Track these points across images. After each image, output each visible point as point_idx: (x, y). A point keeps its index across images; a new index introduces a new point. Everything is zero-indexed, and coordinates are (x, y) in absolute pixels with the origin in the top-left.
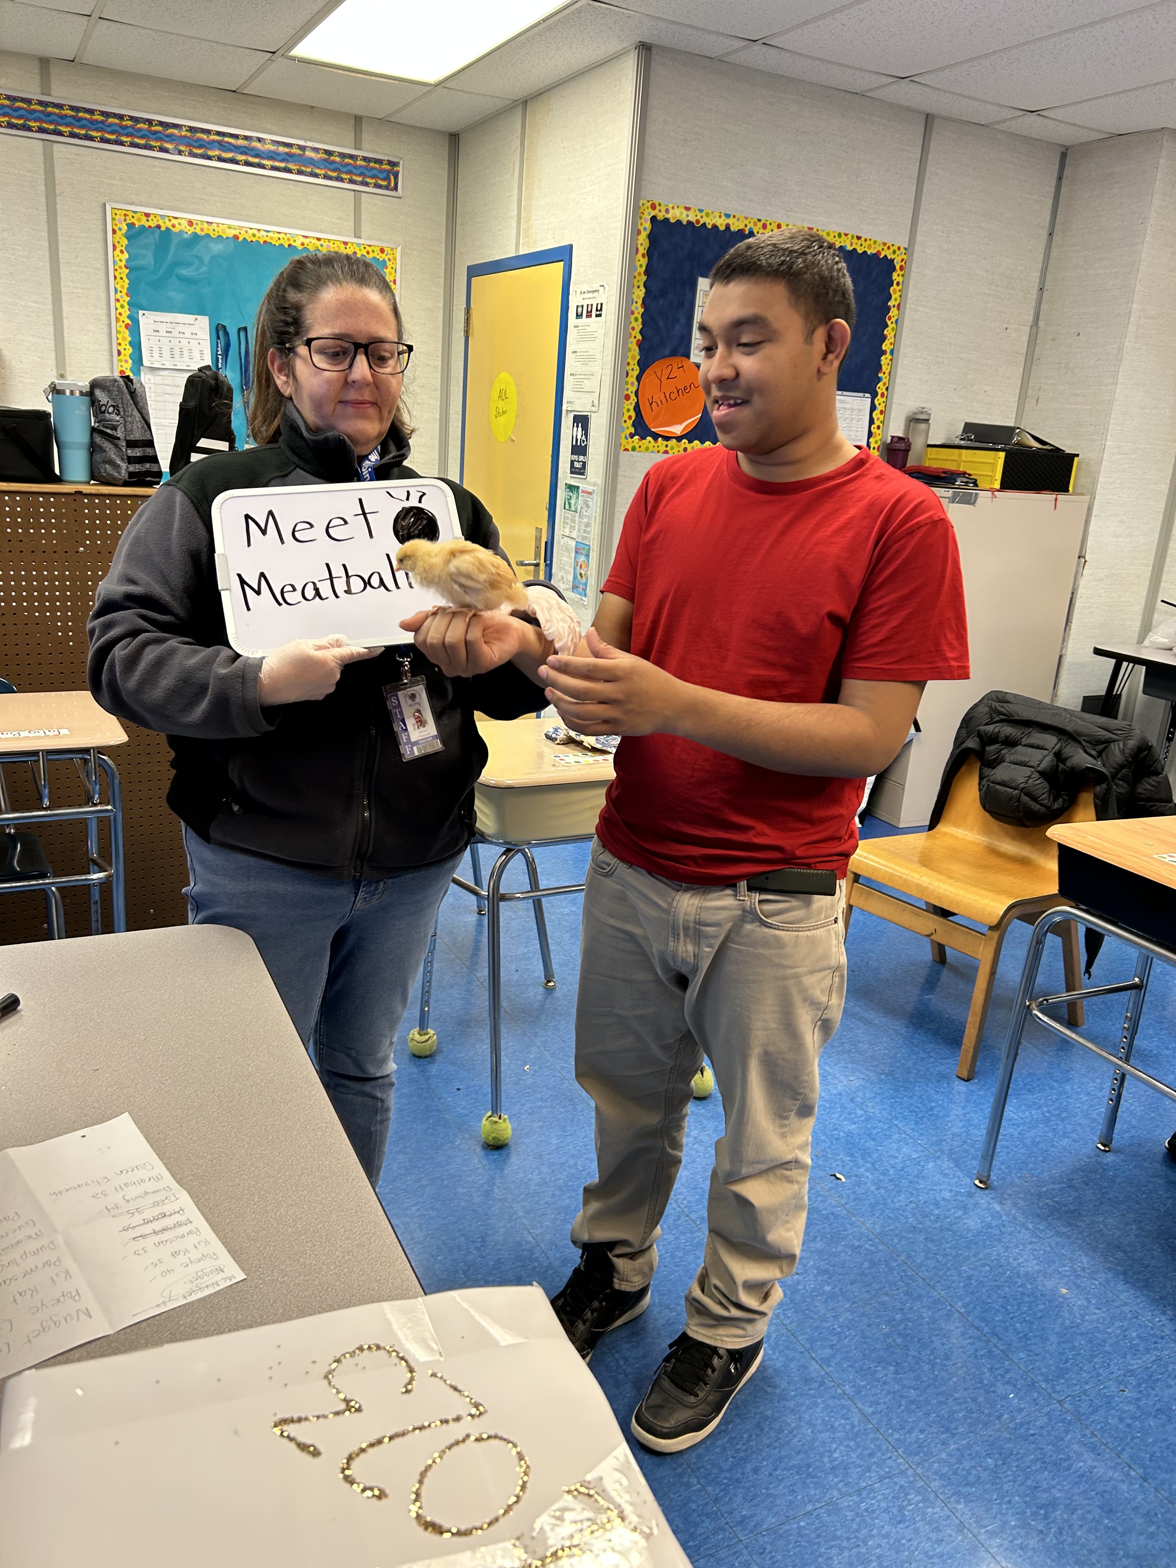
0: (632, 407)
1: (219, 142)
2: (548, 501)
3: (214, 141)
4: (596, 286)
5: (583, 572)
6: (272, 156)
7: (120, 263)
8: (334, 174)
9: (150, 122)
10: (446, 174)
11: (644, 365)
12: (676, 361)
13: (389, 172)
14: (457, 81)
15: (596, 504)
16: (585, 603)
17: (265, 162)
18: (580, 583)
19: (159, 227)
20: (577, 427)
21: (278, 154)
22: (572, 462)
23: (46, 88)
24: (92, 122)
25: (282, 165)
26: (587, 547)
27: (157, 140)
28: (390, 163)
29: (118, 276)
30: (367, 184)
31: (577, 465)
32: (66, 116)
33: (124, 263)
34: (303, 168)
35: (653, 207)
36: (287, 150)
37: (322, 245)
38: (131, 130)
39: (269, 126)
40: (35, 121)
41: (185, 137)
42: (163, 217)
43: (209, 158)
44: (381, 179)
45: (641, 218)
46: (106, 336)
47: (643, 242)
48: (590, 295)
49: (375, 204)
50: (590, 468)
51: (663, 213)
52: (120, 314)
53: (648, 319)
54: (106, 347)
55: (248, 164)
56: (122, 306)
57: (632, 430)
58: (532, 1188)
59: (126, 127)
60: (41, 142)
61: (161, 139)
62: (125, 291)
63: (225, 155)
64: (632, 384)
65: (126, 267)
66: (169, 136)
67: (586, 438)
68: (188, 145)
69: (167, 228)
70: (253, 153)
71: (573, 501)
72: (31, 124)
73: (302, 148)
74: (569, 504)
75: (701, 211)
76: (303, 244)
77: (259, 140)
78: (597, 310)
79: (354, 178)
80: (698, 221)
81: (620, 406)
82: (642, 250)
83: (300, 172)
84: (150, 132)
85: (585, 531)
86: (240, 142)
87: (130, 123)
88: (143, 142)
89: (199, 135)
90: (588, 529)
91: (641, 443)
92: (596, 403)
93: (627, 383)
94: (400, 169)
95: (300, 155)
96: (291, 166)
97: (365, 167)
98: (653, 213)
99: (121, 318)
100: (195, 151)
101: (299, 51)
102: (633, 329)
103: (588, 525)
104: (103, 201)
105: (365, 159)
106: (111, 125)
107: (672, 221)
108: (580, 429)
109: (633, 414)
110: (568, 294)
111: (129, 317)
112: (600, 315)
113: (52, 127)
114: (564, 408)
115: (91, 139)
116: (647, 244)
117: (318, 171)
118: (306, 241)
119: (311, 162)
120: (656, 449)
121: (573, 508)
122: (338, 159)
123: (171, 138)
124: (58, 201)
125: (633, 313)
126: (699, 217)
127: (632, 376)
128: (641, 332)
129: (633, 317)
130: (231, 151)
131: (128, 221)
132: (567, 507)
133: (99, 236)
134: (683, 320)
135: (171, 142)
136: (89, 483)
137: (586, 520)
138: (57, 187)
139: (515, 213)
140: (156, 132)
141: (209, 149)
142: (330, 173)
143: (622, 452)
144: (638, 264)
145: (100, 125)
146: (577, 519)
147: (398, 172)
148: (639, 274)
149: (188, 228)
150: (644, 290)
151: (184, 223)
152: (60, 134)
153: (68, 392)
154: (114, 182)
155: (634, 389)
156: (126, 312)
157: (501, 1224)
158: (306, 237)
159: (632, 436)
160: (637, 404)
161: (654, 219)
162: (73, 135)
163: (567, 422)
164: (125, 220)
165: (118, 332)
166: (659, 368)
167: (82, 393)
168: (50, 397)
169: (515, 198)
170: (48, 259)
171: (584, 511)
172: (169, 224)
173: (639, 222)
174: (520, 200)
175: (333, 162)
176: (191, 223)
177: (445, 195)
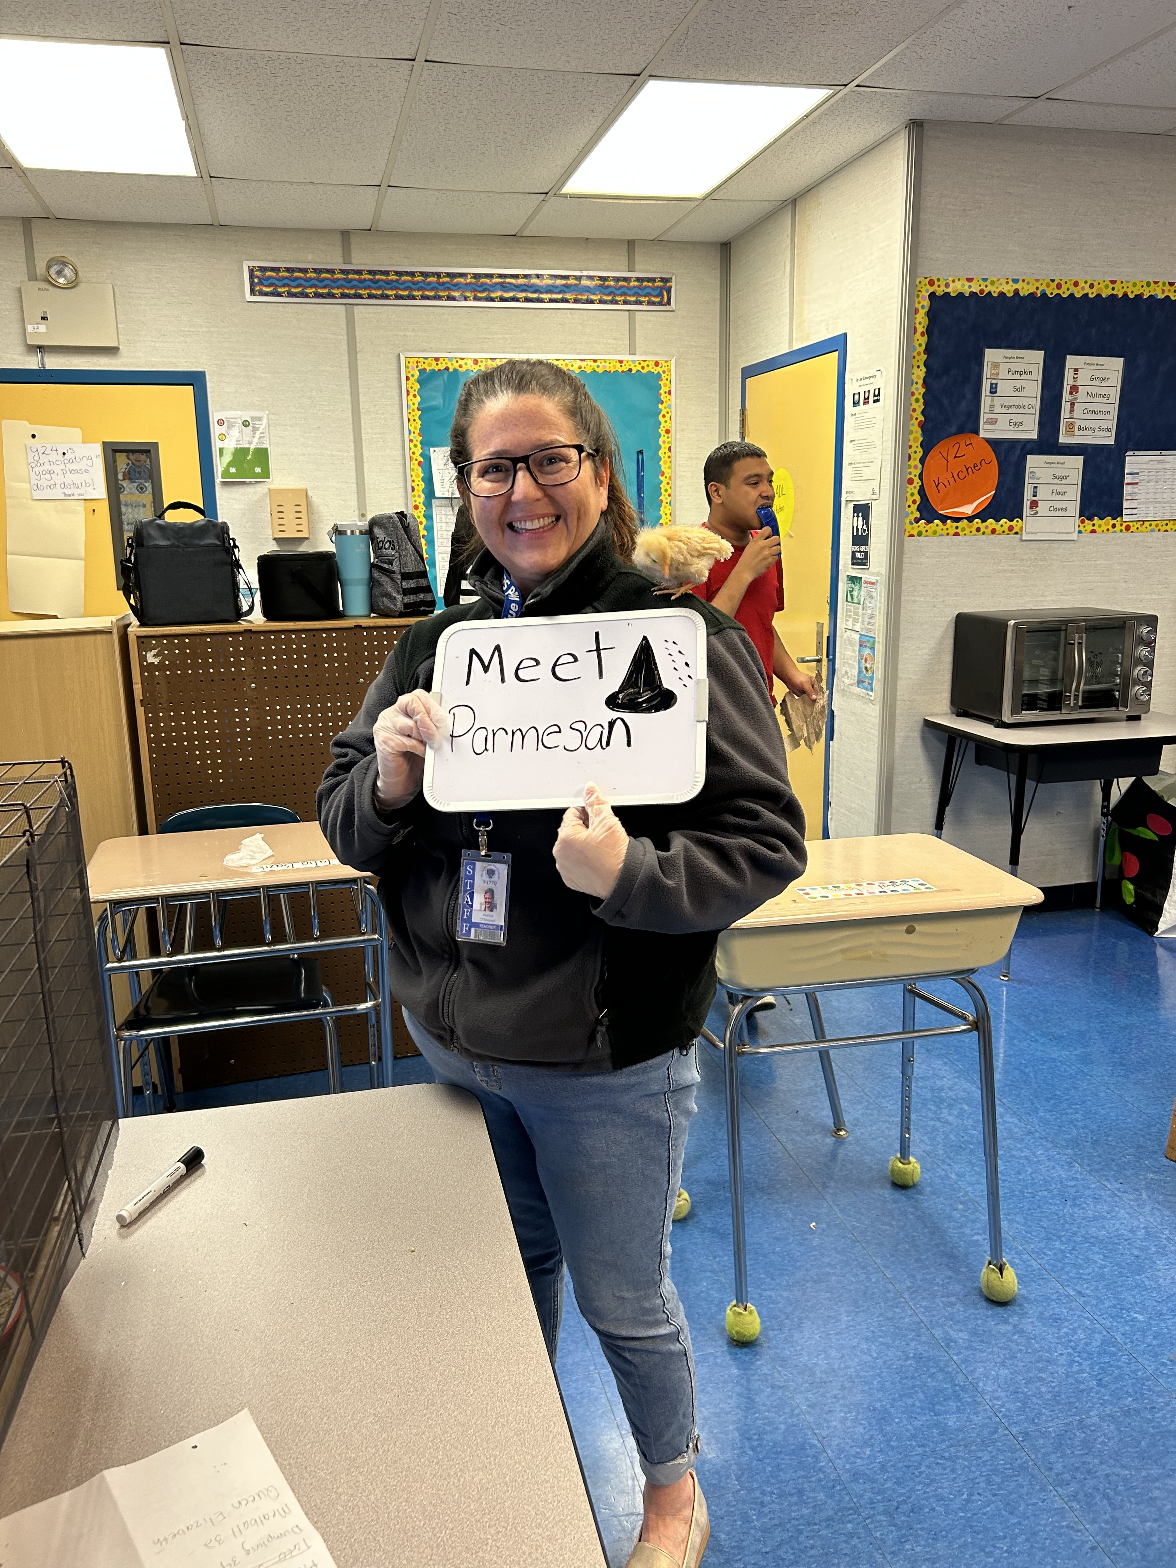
0: (916, 492)
1: (501, 284)
2: (829, 594)
3: (496, 284)
4: (872, 372)
5: (868, 666)
6: (550, 290)
7: (413, 407)
8: (609, 298)
9: (438, 275)
10: (719, 282)
11: (927, 446)
12: (963, 439)
13: (662, 288)
14: (725, 191)
15: (880, 595)
16: (872, 698)
17: (543, 296)
18: (865, 677)
19: (447, 369)
20: (858, 516)
21: (557, 287)
22: (853, 553)
23: (347, 259)
24: (388, 282)
25: (560, 296)
26: (872, 640)
27: (444, 290)
28: (662, 280)
29: (412, 419)
30: (640, 303)
31: (858, 555)
32: (365, 280)
33: (417, 405)
34: (579, 297)
35: (932, 283)
36: (564, 282)
37: (598, 366)
38: (422, 285)
39: (547, 263)
40: (338, 288)
41: (470, 283)
42: (451, 359)
43: (492, 300)
44: (654, 296)
45: (918, 296)
46: (401, 475)
47: (922, 321)
48: (867, 381)
49: (649, 321)
50: (873, 559)
51: (943, 288)
52: (414, 453)
53: (930, 399)
54: (402, 484)
55: (527, 300)
56: (415, 446)
57: (918, 515)
58: (819, 1375)
59: (418, 282)
60: (344, 306)
61: (449, 289)
62: (417, 431)
63: (506, 295)
64: (916, 467)
65: (418, 409)
66: (455, 285)
67: (868, 527)
68: (474, 290)
69: (455, 369)
70: (532, 289)
71: (855, 593)
72: (334, 291)
73: (578, 278)
74: (852, 595)
75: (985, 280)
76: (580, 368)
77: (538, 276)
78: (875, 396)
79: (628, 298)
80: (982, 291)
81: (903, 492)
82: (920, 329)
83: (576, 301)
84: (439, 284)
85: (869, 623)
86: (520, 281)
87: (420, 278)
88: (432, 294)
89: (483, 280)
90: (873, 621)
91: (927, 527)
92: (877, 491)
93: (910, 467)
94: (673, 284)
95: (576, 285)
96: (568, 296)
97: (639, 287)
98: (931, 290)
99: (415, 457)
100: (479, 295)
101: (570, 187)
102: (914, 410)
103: (872, 617)
104: (397, 352)
105: (638, 279)
106: (404, 282)
107: (953, 295)
108: (860, 519)
109: (917, 498)
110: (844, 383)
111: (421, 455)
112: (878, 401)
113: (353, 292)
114: (843, 499)
115: (387, 297)
116: (925, 322)
117: (593, 297)
118: (583, 364)
119: (587, 290)
120: (945, 532)
121: (856, 600)
122: (612, 283)
123: (457, 287)
124: (358, 357)
125: (913, 394)
126: (983, 287)
127: (915, 459)
128: (923, 413)
129: (914, 398)
130: (512, 290)
131: (420, 367)
132: (849, 599)
133: (395, 384)
134: (969, 396)
135: (457, 290)
136: (369, 616)
137: (869, 612)
138: (358, 345)
139: (787, 310)
140: (444, 283)
141: (492, 292)
142: (605, 298)
143: (906, 538)
144: (917, 344)
145: (395, 284)
146: (860, 611)
147: (671, 287)
148: (919, 354)
149: (474, 366)
150: (924, 370)
151: (470, 362)
152: (360, 296)
153: (349, 533)
154: (407, 334)
155: (918, 471)
156: (418, 451)
157: (781, 1419)
158: (583, 360)
159: (917, 521)
160: (922, 487)
161: (932, 296)
162: (371, 296)
163: (847, 512)
164: (417, 367)
165: (412, 470)
166: (944, 449)
167: (361, 532)
168: (333, 539)
169: (787, 294)
170: (350, 411)
171: (867, 602)
172: (456, 365)
173: (917, 300)
174: (792, 296)
175: (608, 287)
176: (476, 362)
177: (718, 303)
